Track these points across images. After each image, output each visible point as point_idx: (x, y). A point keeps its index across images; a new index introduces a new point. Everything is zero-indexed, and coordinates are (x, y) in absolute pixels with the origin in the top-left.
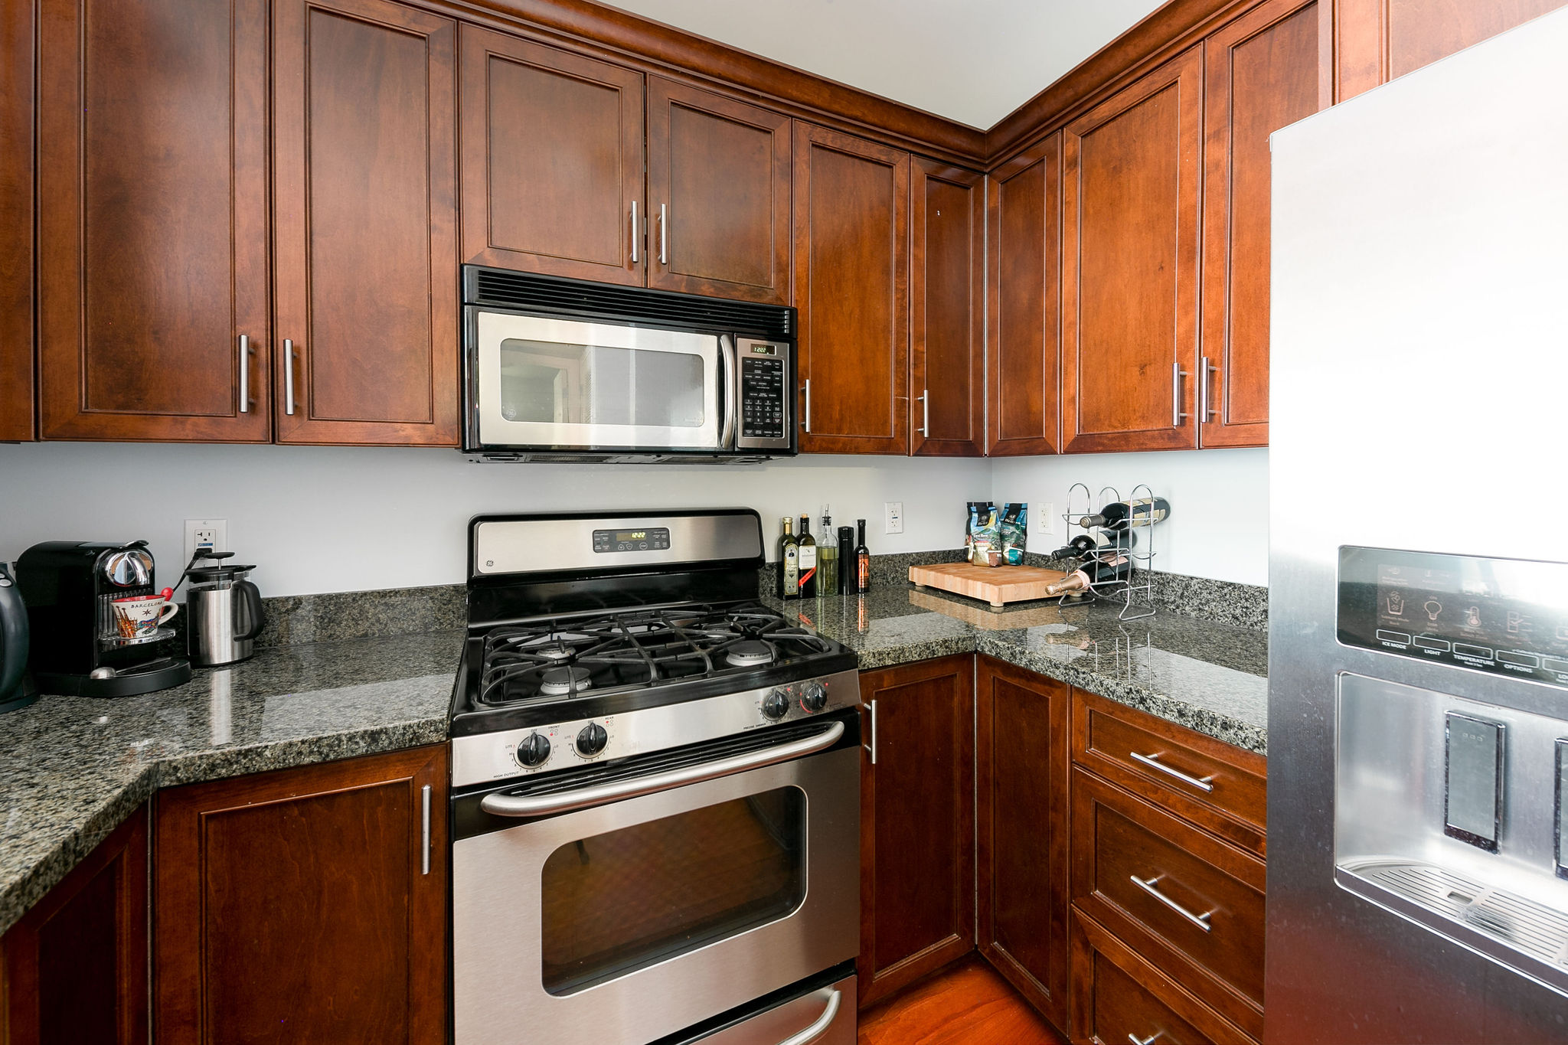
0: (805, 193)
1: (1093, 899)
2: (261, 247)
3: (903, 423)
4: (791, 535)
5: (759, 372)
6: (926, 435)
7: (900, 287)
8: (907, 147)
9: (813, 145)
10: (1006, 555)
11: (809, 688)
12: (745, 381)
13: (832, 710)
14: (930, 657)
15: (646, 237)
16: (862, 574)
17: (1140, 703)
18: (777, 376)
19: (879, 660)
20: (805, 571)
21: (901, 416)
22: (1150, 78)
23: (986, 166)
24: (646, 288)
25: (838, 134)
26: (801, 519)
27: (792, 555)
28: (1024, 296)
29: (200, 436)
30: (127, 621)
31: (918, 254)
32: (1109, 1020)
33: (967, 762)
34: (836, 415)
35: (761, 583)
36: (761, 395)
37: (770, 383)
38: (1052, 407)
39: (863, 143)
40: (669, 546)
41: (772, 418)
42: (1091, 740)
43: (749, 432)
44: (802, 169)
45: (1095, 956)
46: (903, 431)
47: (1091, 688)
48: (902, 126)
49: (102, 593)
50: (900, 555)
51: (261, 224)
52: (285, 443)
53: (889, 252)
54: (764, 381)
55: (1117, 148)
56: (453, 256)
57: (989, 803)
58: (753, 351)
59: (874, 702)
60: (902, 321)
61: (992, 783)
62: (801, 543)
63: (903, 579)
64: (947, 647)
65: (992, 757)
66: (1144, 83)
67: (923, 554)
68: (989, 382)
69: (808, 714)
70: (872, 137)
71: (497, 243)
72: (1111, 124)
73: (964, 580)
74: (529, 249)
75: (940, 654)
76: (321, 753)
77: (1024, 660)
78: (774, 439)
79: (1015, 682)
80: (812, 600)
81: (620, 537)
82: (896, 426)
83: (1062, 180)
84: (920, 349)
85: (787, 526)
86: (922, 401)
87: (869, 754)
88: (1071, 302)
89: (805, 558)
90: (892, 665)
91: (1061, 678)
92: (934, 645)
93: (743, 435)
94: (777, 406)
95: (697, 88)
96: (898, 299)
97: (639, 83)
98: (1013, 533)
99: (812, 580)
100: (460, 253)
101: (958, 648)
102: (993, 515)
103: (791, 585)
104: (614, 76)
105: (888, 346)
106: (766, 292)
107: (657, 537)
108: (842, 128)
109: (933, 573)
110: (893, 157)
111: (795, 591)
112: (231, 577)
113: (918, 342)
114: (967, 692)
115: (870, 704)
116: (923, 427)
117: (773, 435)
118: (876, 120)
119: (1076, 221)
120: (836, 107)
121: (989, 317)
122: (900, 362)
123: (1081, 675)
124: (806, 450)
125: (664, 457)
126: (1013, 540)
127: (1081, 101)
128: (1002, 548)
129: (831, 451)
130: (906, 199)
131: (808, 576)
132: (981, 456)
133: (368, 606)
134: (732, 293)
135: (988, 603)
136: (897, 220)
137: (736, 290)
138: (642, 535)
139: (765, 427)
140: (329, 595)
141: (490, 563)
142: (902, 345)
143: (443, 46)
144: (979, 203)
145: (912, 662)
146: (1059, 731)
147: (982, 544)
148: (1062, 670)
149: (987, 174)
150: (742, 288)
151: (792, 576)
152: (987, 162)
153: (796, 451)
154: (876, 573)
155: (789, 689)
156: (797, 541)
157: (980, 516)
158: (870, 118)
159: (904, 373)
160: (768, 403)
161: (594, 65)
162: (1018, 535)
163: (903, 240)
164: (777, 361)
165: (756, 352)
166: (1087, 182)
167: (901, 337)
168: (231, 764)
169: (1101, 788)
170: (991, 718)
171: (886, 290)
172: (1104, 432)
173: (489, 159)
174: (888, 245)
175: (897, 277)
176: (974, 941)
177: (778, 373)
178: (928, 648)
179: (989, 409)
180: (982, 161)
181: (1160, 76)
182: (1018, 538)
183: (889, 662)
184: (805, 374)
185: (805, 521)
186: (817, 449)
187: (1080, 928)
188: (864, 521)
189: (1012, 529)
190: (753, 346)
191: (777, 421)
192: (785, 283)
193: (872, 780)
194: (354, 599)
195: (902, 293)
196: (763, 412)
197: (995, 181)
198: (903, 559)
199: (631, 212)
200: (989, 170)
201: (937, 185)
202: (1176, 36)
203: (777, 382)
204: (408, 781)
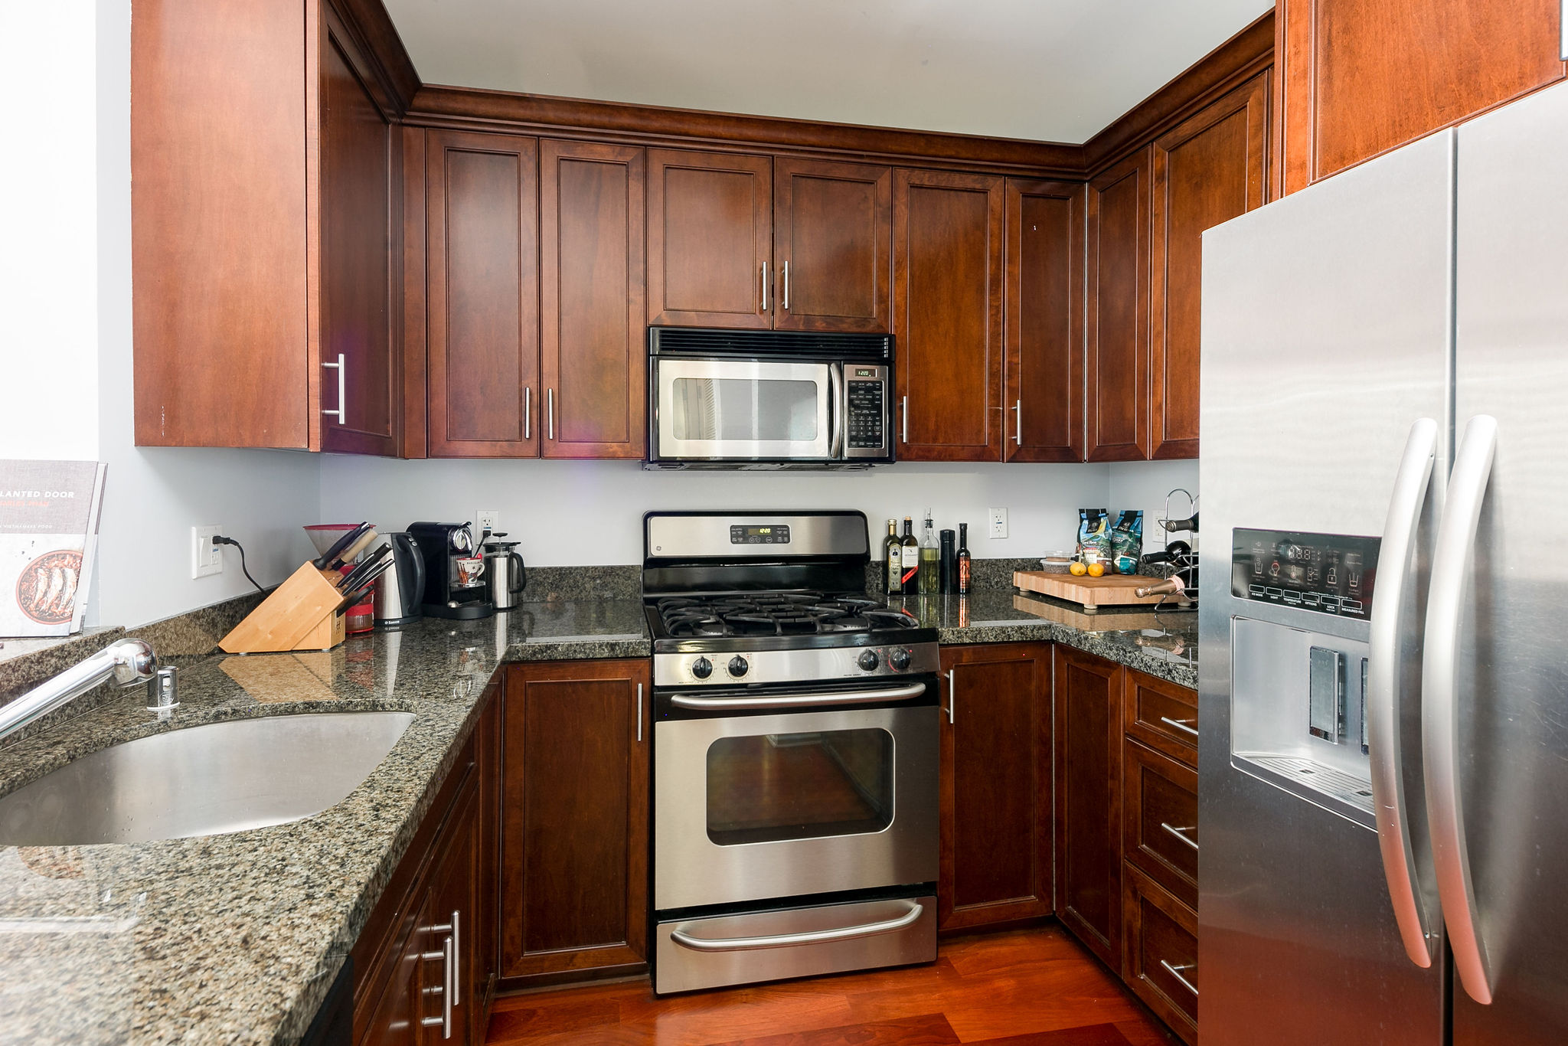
0: (903, 231)
1: (1140, 851)
2: (535, 327)
3: (997, 431)
4: (895, 535)
5: (862, 392)
6: (1019, 443)
7: (995, 304)
8: (1001, 172)
9: (911, 187)
10: (1117, 562)
11: (896, 652)
12: (850, 401)
13: (915, 672)
14: (1005, 640)
15: (773, 286)
16: (963, 576)
17: (1168, 674)
18: (878, 395)
19: (958, 637)
20: (908, 570)
21: (994, 424)
22: (1224, 101)
23: (1086, 175)
24: (773, 329)
25: (934, 173)
26: (905, 521)
27: (895, 554)
28: (1120, 304)
29: (504, 454)
30: (464, 572)
31: (1013, 272)
32: (1152, 958)
33: (1046, 742)
34: (932, 426)
35: (868, 579)
36: (864, 412)
37: (872, 401)
38: (1142, 413)
39: (957, 176)
40: (789, 541)
41: (873, 431)
42: (1139, 714)
43: (854, 443)
44: (902, 211)
45: (1142, 902)
46: (997, 439)
47: (1135, 665)
48: (996, 155)
49: (451, 554)
50: (1004, 560)
51: (535, 312)
52: (547, 458)
53: (984, 272)
54: (866, 399)
55: (1199, 165)
56: (642, 320)
57: (1063, 779)
58: (857, 375)
59: (952, 672)
60: (995, 336)
61: (1066, 760)
62: (904, 543)
63: (1008, 584)
64: (1022, 633)
65: (1066, 737)
66: (1220, 105)
67: (1030, 560)
68: (1089, 388)
69: (895, 672)
70: (967, 169)
71: (669, 307)
72: (1193, 141)
73: (1061, 584)
74: (690, 308)
75: (1015, 639)
76: (586, 653)
77: (1088, 645)
78: (875, 449)
79: (1083, 666)
80: (913, 597)
81: (751, 531)
82: (990, 434)
83: (1152, 193)
84: (1015, 360)
85: (892, 527)
86: (1016, 410)
87: (948, 715)
88: (1159, 312)
89: (909, 557)
90: (970, 644)
91: (1114, 658)
92: (1009, 629)
93: (849, 447)
94: (877, 421)
95: (812, 160)
96: (991, 315)
97: (769, 166)
98: (1126, 540)
99: (914, 578)
100: (646, 318)
101: (1033, 635)
102: (1104, 521)
103: (895, 582)
104: (751, 164)
105: (982, 359)
106: (869, 322)
107: (780, 532)
108: (938, 167)
109: (1034, 577)
110: (987, 184)
111: (898, 587)
112: (507, 549)
113: (1012, 353)
114: (1045, 678)
115: (949, 674)
116: (1016, 435)
117: (874, 446)
118: (969, 155)
119: (1163, 234)
120: (932, 151)
121: (1089, 323)
122: (994, 375)
123: (1128, 655)
124: (904, 458)
125: (786, 465)
126: (1125, 548)
127: (1167, 119)
128: (1113, 556)
129: (928, 459)
130: (1001, 221)
131: (910, 574)
132: (1081, 462)
133: (578, 577)
134: (840, 326)
135: (1082, 605)
136: (991, 241)
137: (843, 322)
138: (768, 531)
139: (867, 439)
140: (556, 568)
141: (659, 548)
142: (997, 358)
143: (636, 169)
144: (1079, 211)
145: (988, 643)
146: (1116, 707)
147: (1091, 551)
148: (1114, 651)
149: (1088, 181)
150: (849, 320)
151: (895, 573)
152: (1086, 171)
153: (894, 460)
154: (979, 577)
155: (879, 650)
156: (900, 542)
157: (1090, 523)
158: (964, 154)
159: (998, 385)
160: (870, 418)
161: (736, 159)
162: (1131, 544)
163: (997, 260)
164: (878, 382)
165: (860, 375)
166: (1173, 194)
167: (994, 352)
168: (543, 652)
169: (1145, 753)
170: (1066, 702)
171: (981, 307)
172: (1187, 439)
173: (665, 244)
174: (983, 264)
175: (991, 294)
176: (1052, 908)
177: (879, 392)
178: (1004, 632)
179: (1089, 415)
180: (1081, 171)
181: (1233, 100)
182: (1131, 546)
183: (967, 640)
184: (903, 391)
185: (908, 523)
186: (914, 457)
187: (1132, 879)
188: (966, 525)
189: (1125, 537)
190: (857, 370)
191: (878, 433)
192: (885, 312)
193: (951, 739)
194: (570, 572)
195: (996, 310)
196: (866, 426)
197: (1094, 190)
198: (1008, 564)
199: (762, 269)
200: (1089, 178)
201: (1031, 201)
202: (1242, 66)
203: (878, 400)
204: (628, 681)
